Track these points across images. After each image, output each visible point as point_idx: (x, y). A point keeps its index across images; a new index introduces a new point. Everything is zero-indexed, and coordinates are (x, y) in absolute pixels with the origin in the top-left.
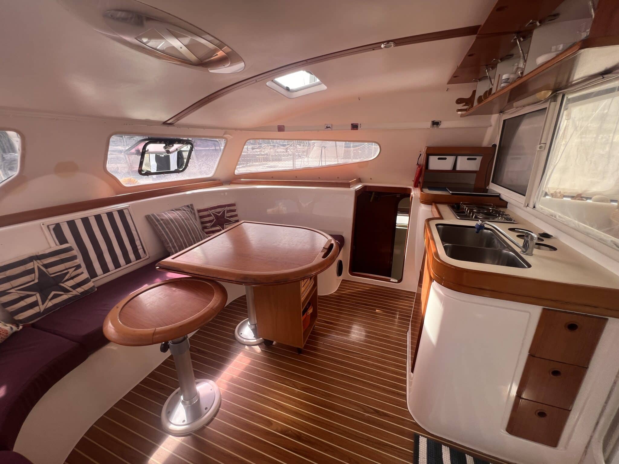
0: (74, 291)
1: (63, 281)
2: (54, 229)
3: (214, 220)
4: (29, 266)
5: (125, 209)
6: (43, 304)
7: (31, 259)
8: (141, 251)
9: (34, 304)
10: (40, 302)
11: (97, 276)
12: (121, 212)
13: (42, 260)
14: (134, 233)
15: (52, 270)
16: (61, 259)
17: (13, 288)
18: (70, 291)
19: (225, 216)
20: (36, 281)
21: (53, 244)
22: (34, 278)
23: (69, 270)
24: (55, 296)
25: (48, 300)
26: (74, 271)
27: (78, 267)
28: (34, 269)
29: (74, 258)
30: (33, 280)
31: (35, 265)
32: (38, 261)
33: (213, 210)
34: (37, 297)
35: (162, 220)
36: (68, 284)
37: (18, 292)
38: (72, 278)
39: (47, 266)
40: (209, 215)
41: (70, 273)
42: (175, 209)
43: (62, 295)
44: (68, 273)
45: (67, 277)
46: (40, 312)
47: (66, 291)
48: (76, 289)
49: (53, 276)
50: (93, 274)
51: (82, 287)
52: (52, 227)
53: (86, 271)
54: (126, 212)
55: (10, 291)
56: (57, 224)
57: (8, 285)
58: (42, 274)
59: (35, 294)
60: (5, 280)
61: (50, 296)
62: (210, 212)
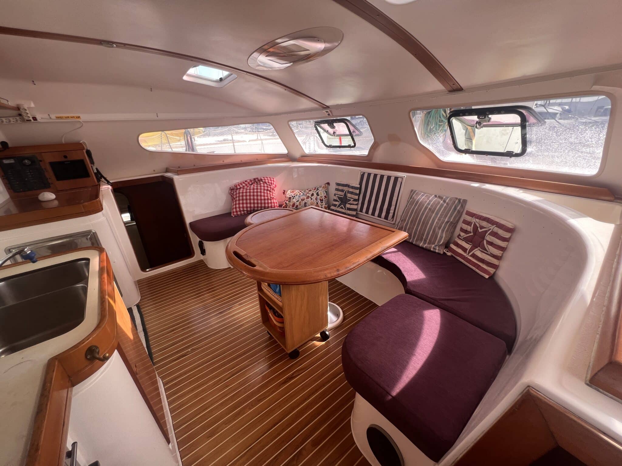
0: (347, 210)
3: (471, 233)
6: (337, 207)
7: (348, 186)
8: (391, 215)
10: (337, 206)
11: (362, 212)
13: (350, 189)
14: (395, 199)
15: (349, 195)
16: (353, 192)
17: (337, 195)
19: (485, 237)
20: (342, 197)
21: (357, 183)
22: (342, 194)
24: (342, 208)
25: (339, 207)
26: (353, 201)
27: (357, 200)
28: (344, 190)
29: (357, 194)
31: (346, 189)
32: (348, 188)
33: (477, 220)
36: (348, 206)
37: (338, 197)
38: (351, 204)
39: (349, 192)
40: (470, 224)
45: (349, 202)
47: (345, 207)
48: (349, 210)
49: (348, 198)
50: (361, 210)
52: (362, 173)
53: (360, 206)
54: (400, 180)
55: (336, 195)
56: (364, 173)
57: (336, 192)
58: (345, 195)
59: (339, 202)
60: (337, 190)
61: (341, 206)
62: (473, 220)
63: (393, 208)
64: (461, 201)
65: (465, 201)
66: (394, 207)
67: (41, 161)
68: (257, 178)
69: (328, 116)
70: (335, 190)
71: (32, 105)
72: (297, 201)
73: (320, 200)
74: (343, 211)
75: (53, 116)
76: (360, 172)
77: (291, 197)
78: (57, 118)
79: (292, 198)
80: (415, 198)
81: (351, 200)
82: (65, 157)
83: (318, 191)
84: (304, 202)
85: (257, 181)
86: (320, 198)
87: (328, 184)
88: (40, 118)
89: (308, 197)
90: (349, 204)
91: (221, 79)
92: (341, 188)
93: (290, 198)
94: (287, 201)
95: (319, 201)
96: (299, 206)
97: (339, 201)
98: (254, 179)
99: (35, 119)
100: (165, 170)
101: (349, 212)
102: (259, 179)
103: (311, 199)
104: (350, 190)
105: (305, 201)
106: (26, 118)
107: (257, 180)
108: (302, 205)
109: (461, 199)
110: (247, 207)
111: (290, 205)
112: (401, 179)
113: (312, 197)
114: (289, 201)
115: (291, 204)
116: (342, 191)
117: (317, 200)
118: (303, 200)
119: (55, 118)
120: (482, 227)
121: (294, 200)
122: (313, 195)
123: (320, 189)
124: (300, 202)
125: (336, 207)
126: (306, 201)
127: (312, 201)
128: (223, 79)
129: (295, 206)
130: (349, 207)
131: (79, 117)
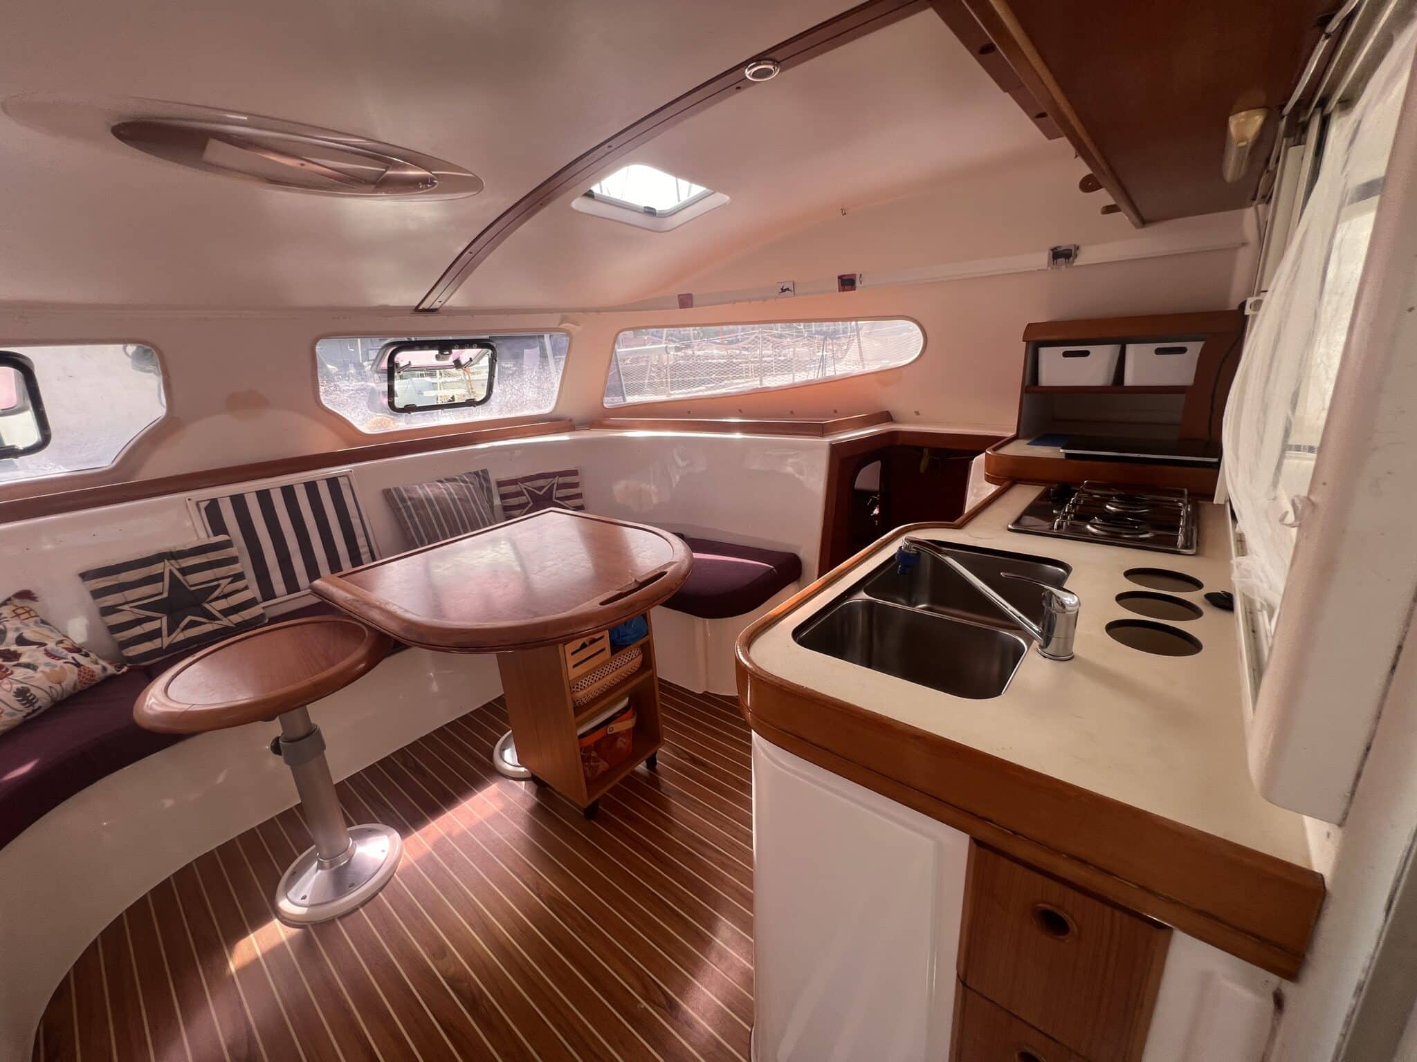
0: (225, 619)
1: (208, 600)
2: (206, 509)
3: (529, 503)
4: (156, 569)
5: (345, 475)
6: (169, 635)
7: (163, 557)
8: (365, 557)
9: (156, 634)
10: (165, 632)
11: (275, 597)
12: (333, 483)
13: (180, 560)
14: (355, 522)
16: (208, 562)
17: (127, 603)
18: (219, 619)
19: (554, 497)
20: (165, 595)
21: (203, 535)
22: (161, 590)
23: (220, 582)
24: (193, 624)
25: (179, 630)
26: (229, 583)
27: (239, 577)
28: (162, 574)
29: (234, 560)
30: (161, 594)
31: (166, 567)
32: (173, 562)
33: (528, 484)
34: (162, 623)
35: (411, 499)
36: (216, 606)
37: (135, 610)
38: (225, 596)
39: (185, 571)
40: (519, 494)
41: (222, 586)
42: (446, 479)
43: (205, 623)
44: (218, 586)
45: (216, 594)
47: (211, 617)
48: (229, 616)
49: (193, 588)
50: (268, 592)
51: (240, 613)
52: (203, 505)
53: (254, 586)
55: (120, 607)
56: (214, 501)
57: (110, 600)
58: (176, 584)
59: (159, 618)
61: (182, 625)
62: (521, 487)
63: (361, 541)
65: (485, 471)
70: (97, 597)
74: (209, 627)
83: (11, 635)
86: (61, 646)
87: (23, 595)
89: (4, 671)
90: (217, 599)
92: (127, 577)
95: (76, 656)
97: (159, 615)
101: (236, 618)
103: (31, 667)
104: (185, 565)
109: (475, 471)
112: (346, 478)
113: (23, 660)
117: (59, 659)
120: (540, 488)
122: (8, 655)
123: (11, 624)
127: (41, 668)
130: (226, 606)
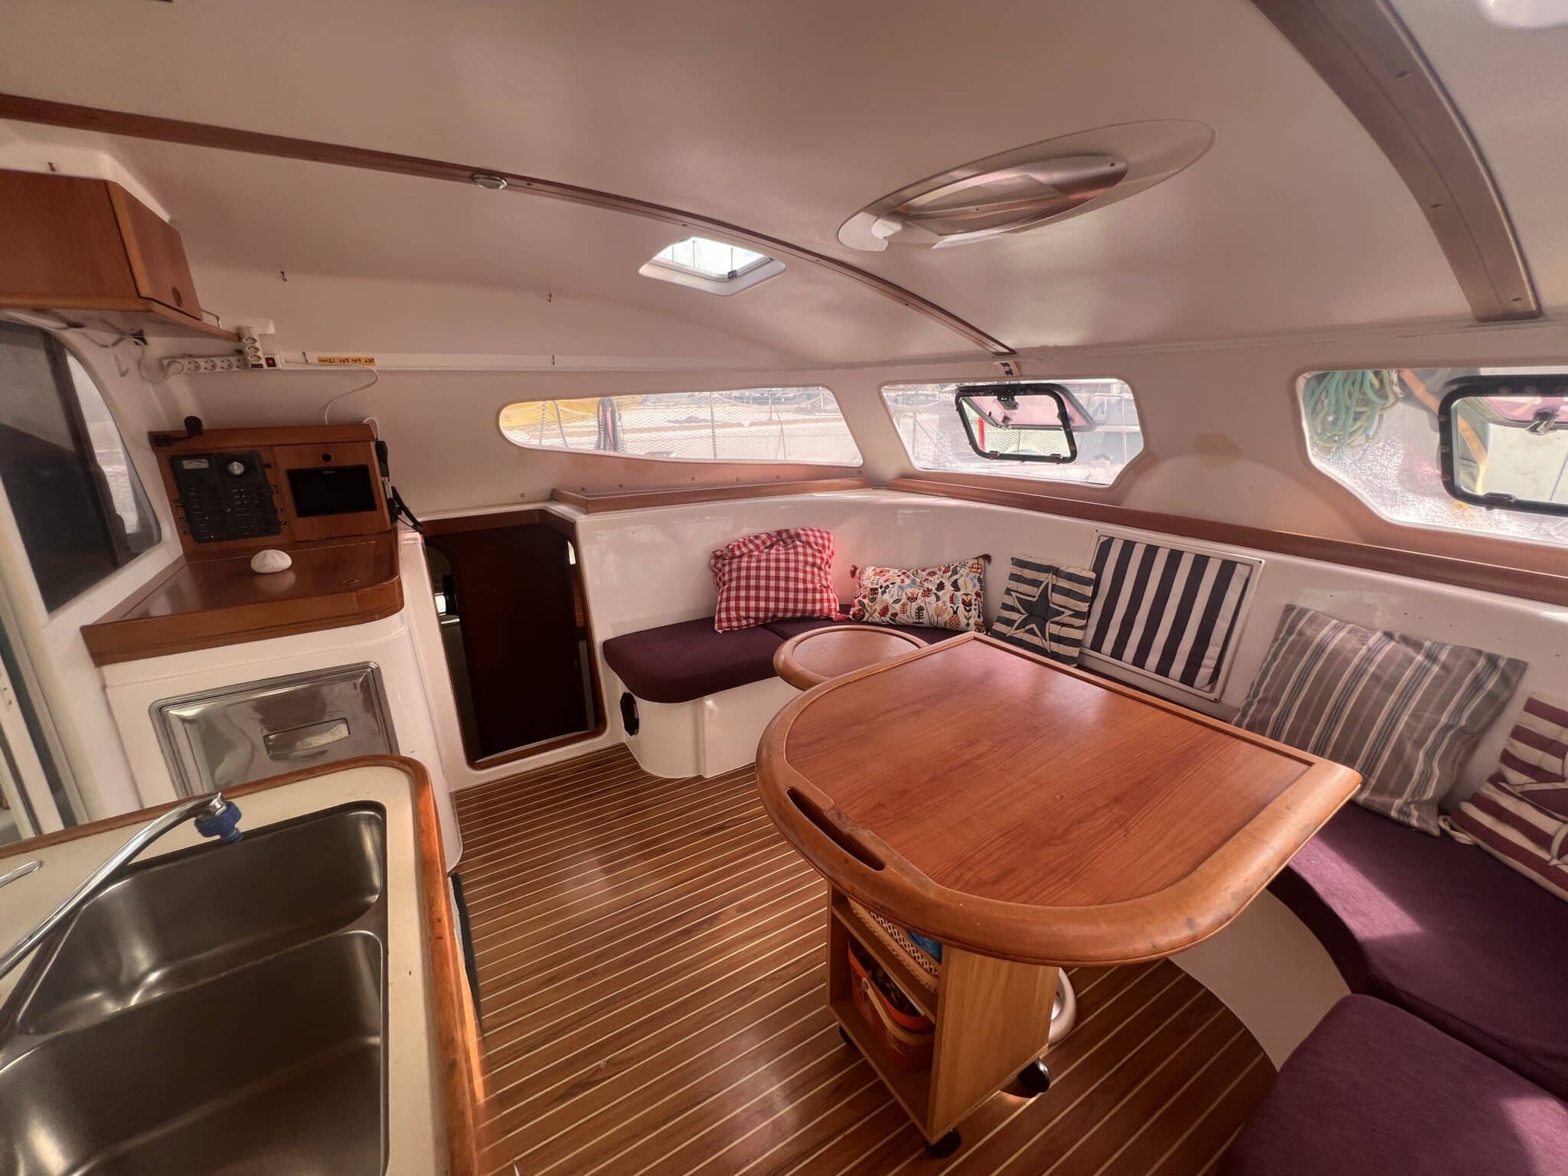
0: (1048, 642)
1: (1054, 619)
2: (1103, 543)
3: (1560, 780)
4: (1043, 577)
5: (1249, 565)
7: (1056, 571)
8: (1205, 672)
10: (1015, 626)
11: (1099, 652)
12: (1229, 567)
13: (1059, 579)
14: (1221, 625)
15: (1057, 598)
16: (1071, 590)
17: (1017, 592)
18: (1046, 639)
20: (1034, 600)
21: (1085, 566)
22: (1035, 594)
23: (1066, 611)
24: (1031, 632)
25: (1023, 630)
26: (1070, 616)
27: (1080, 615)
28: (1041, 583)
29: (1084, 598)
30: (1033, 596)
31: (1047, 578)
32: (1054, 576)
34: (1020, 618)
36: (1052, 628)
37: (1017, 602)
38: (1063, 625)
39: (1056, 589)
41: (1065, 615)
43: (1037, 636)
45: (1057, 619)
46: (1006, 635)
47: (1043, 632)
48: (1053, 641)
49: (1050, 605)
50: (1097, 645)
51: (1061, 645)
52: (1103, 539)
53: (1091, 632)
54: (1240, 572)
55: (1012, 593)
56: (1111, 539)
57: (1013, 585)
58: (1044, 595)
59: (1021, 613)
60: (1014, 577)
61: (1027, 628)
63: (1213, 651)
64: (1502, 664)
65: (1518, 667)
66: (1218, 649)
67: (269, 466)
68: (787, 531)
69: (1005, 375)
70: (1010, 579)
71: (271, 330)
72: (897, 601)
73: (964, 602)
74: (1036, 641)
75: (313, 357)
76: (1096, 535)
77: (877, 589)
78: (322, 361)
79: (880, 590)
80: (1309, 632)
81: (1063, 613)
82: (327, 458)
83: (955, 577)
84: (915, 606)
85: (783, 538)
86: (965, 597)
87: (987, 558)
88: (283, 361)
89: (927, 593)
90: (1057, 623)
91: (733, 275)
92: (1028, 574)
93: (874, 591)
94: (864, 597)
95: (962, 606)
96: (899, 615)
97: (1023, 611)
98: (779, 533)
99: (271, 362)
100: (547, 495)
101: (1055, 647)
102: (792, 532)
103: (938, 598)
104: (1058, 584)
105: (920, 602)
106: (252, 360)
107: (784, 536)
108: (909, 614)
109: (1499, 657)
110: (757, 609)
111: (875, 610)
112: (1248, 569)
113: (940, 593)
114: (873, 600)
115: (878, 607)
116: (1035, 583)
117: (953, 603)
118: (912, 599)
119: (316, 361)
121: (886, 596)
122: (941, 586)
123: (963, 571)
124: (904, 605)
125: (1012, 626)
126: (923, 604)
127: (940, 603)
128: (739, 274)
129: (889, 615)
130: (1057, 633)
131: (371, 361)
